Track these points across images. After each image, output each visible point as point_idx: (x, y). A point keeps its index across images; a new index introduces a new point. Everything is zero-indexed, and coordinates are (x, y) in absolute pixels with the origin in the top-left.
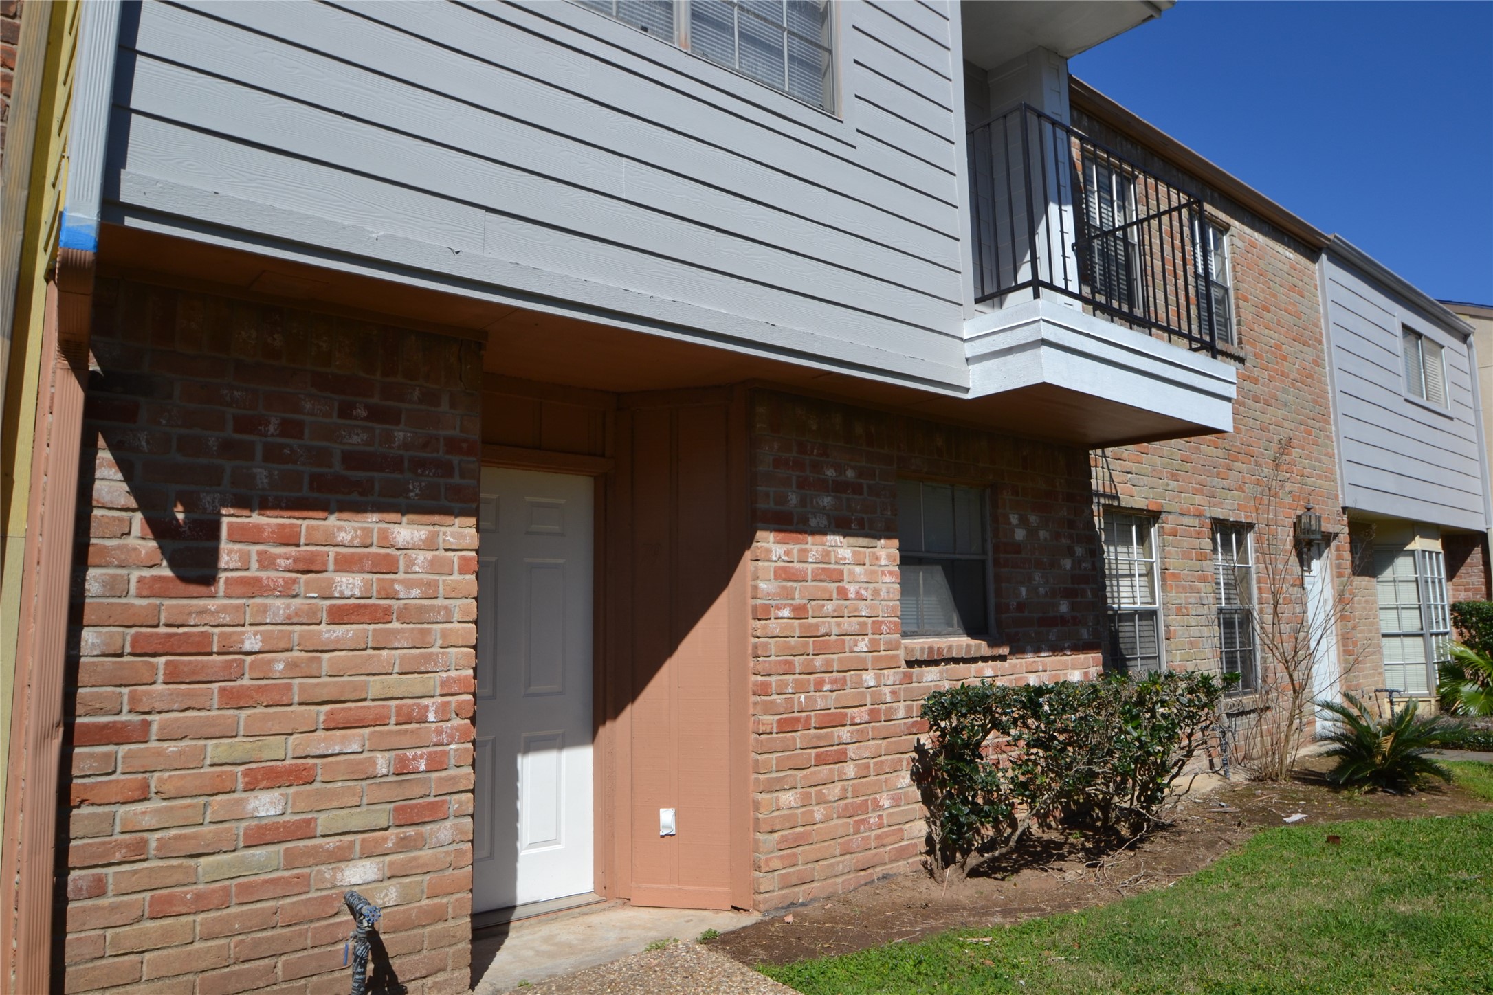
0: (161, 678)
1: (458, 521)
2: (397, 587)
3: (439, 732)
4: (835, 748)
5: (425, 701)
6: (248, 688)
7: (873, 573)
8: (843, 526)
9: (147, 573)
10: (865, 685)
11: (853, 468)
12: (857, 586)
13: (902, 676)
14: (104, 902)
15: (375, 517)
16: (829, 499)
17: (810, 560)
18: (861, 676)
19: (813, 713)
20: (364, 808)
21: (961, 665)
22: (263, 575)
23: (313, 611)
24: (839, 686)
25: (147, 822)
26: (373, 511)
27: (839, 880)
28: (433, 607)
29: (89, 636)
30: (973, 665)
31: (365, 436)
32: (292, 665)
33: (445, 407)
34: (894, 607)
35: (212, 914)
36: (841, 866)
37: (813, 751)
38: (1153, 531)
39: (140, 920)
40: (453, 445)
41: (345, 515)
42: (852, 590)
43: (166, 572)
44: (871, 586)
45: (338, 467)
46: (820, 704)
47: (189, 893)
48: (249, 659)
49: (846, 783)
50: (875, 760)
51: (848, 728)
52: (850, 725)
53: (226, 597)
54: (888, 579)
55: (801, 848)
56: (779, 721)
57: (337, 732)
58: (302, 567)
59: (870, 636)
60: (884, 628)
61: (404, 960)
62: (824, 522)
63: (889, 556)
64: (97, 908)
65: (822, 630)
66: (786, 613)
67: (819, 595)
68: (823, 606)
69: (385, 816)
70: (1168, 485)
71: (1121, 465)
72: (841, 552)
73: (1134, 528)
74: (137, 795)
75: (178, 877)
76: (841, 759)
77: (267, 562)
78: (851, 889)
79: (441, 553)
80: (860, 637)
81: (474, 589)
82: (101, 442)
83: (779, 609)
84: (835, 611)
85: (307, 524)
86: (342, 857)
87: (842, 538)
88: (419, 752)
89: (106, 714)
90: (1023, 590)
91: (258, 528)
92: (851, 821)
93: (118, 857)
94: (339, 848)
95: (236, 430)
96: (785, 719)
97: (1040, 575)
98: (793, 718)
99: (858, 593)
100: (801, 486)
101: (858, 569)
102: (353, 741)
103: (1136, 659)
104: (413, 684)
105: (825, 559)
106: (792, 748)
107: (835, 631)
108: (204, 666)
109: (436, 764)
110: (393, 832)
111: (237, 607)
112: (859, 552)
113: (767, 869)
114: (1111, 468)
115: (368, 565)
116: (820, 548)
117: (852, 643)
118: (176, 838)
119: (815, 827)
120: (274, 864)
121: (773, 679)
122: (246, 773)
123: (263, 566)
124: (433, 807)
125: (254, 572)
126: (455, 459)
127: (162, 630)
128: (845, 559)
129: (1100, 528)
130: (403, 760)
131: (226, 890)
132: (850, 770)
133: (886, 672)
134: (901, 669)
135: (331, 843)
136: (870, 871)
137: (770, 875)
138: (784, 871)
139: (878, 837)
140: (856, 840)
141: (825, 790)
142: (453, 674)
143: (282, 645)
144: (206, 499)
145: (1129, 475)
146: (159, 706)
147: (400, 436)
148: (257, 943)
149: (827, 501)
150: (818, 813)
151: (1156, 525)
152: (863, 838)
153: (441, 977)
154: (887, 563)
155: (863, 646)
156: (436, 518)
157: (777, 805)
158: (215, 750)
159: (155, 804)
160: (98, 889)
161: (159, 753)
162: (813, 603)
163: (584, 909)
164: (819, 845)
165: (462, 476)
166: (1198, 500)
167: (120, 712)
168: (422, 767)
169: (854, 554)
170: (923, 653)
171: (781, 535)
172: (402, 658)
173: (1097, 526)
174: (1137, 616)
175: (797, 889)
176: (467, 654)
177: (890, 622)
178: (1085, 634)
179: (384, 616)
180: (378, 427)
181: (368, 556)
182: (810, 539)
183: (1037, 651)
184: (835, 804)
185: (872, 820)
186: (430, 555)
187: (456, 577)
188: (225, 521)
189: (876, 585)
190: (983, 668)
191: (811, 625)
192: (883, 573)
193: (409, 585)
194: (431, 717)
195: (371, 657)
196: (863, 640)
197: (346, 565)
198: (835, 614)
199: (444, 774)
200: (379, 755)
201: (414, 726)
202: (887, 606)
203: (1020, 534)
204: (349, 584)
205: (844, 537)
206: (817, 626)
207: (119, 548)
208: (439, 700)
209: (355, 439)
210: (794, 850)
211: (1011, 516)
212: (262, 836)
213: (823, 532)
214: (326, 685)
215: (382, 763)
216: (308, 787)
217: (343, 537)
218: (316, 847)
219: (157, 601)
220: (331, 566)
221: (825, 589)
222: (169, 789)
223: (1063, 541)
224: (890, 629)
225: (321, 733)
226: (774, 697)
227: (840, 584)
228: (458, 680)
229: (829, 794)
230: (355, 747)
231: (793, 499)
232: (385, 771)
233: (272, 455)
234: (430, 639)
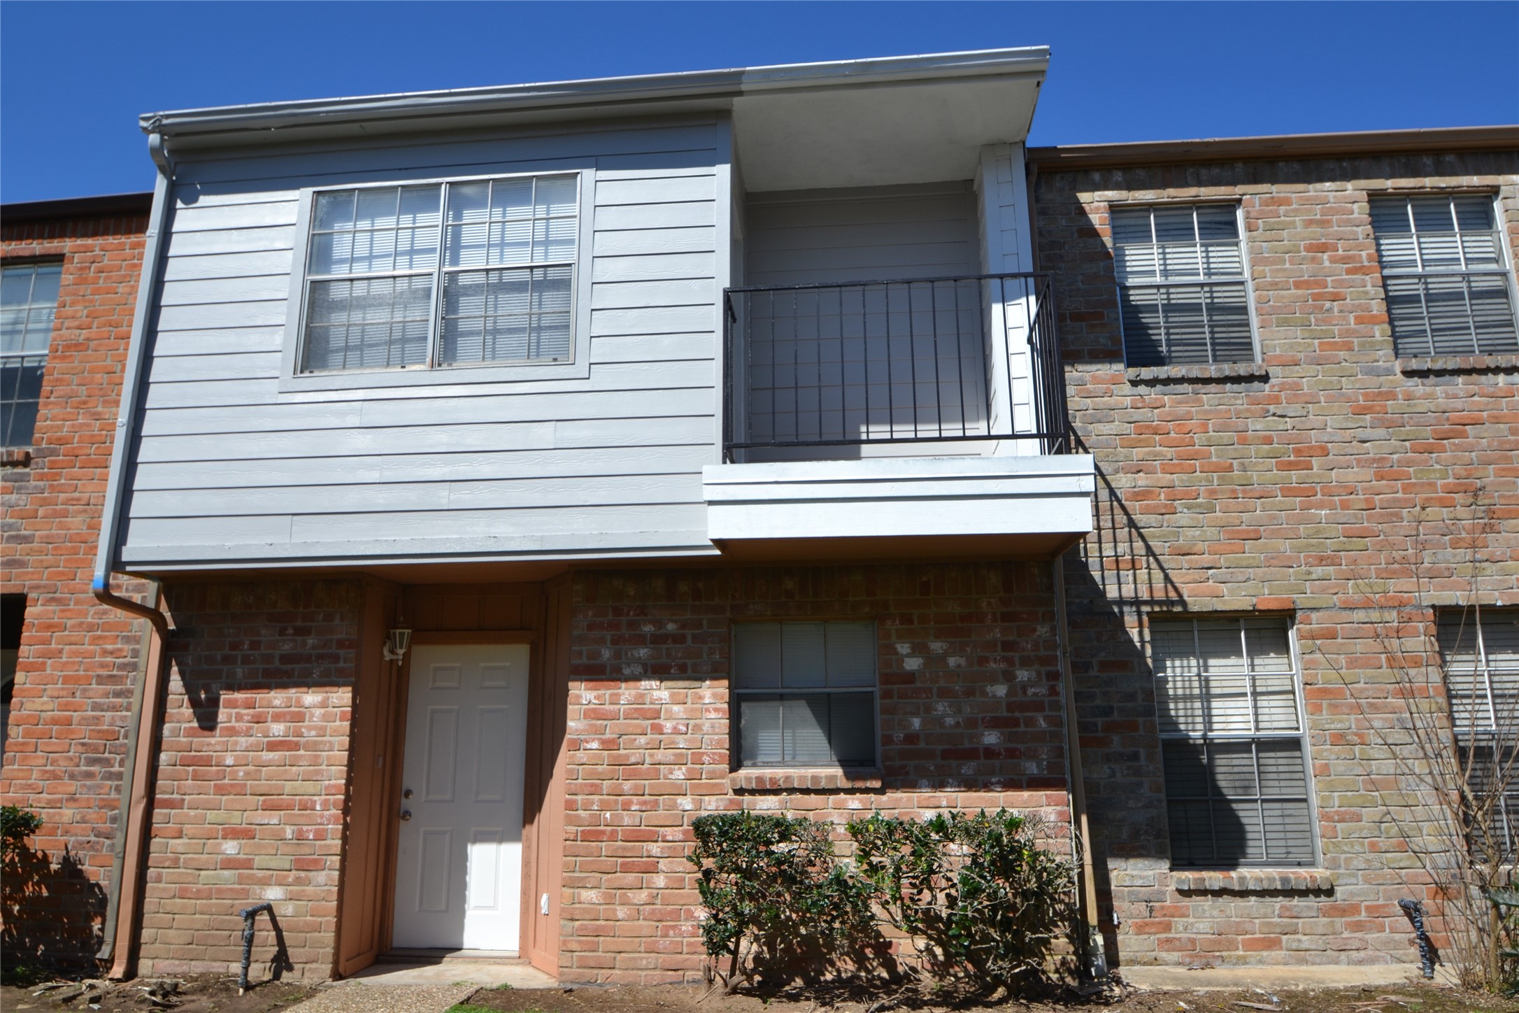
0: (190, 777)
1: (341, 689)
2: (303, 730)
3: (322, 816)
4: (644, 859)
5: (315, 798)
6: (227, 785)
7: (692, 710)
8: (660, 672)
9: (188, 725)
10: (681, 808)
11: (674, 621)
12: (674, 723)
13: (727, 802)
14: (161, 885)
15: (294, 690)
16: (646, 650)
17: (622, 702)
18: (675, 801)
19: (619, 828)
20: (278, 857)
21: (813, 796)
22: (237, 725)
23: (258, 744)
24: (649, 808)
25: (180, 849)
26: (293, 687)
27: (643, 973)
28: (322, 742)
29: (164, 757)
30: (832, 797)
31: (291, 645)
32: (247, 773)
33: (337, 621)
34: (719, 741)
35: (204, 901)
36: (644, 962)
37: (620, 860)
38: (1292, 634)
39: (174, 897)
40: (341, 644)
41: (278, 691)
42: (668, 726)
43: (195, 724)
44: (692, 722)
45: (277, 664)
46: (627, 821)
47: (194, 888)
48: (228, 769)
49: (655, 891)
50: (691, 875)
51: (660, 844)
52: (663, 841)
53: (221, 736)
54: (713, 715)
55: (602, 938)
56: (583, 832)
57: (267, 812)
58: (255, 720)
59: (690, 765)
60: (706, 759)
61: (295, 950)
62: (639, 670)
63: (714, 695)
64: (158, 888)
65: (633, 760)
66: (595, 745)
67: (631, 730)
68: (635, 740)
69: (289, 863)
70: (1309, 573)
71: (1190, 561)
72: (656, 694)
73: (1243, 634)
74: (177, 835)
75: (190, 879)
76: (652, 869)
77: (239, 718)
78: (655, 983)
79: (330, 709)
80: (676, 767)
81: (347, 731)
82: (174, 663)
83: (587, 742)
84: (648, 743)
85: (260, 696)
86: (265, 883)
87: (658, 683)
88: (310, 828)
89: (168, 793)
90: (916, 723)
91: (236, 700)
92: (660, 925)
93: (167, 864)
94: (264, 877)
95: (230, 650)
96: (589, 831)
97: (946, 704)
98: (597, 831)
99: (675, 728)
100: (615, 642)
101: (676, 708)
102: (274, 818)
103: (1256, 801)
104: (309, 787)
105: (640, 699)
106: (596, 854)
107: (648, 760)
108: (208, 772)
109: (320, 836)
110: (293, 872)
111: (224, 742)
112: (679, 693)
113: (565, 948)
114: (1165, 566)
115: (288, 718)
116: (633, 692)
117: (666, 772)
118: (192, 859)
119: (618, 923)
120: (232, 881)
121: (579, 798)
122: (223, 829)
123: (237, 721)
124: (316, 861)
125: (233, 724)
126: (342, 652)
127: (193, 753)
128: (661, 699)
129: (1142, 641)
130: (300, 831)
131: (211, 890)
132: (660, 881)
133: (706, 798)
134: (728, 797)
135: (260, 874)
136: (681, 973)
137: (569, 954)
138: (583, 954)
139: (689, 944)
140: (663, 943)
141: (630, 894)
142: (333, 782)
143: (243, 763)
144: (214, 686)
145: (1211, 572)
146: (188, 792)
147: (310, 642)
148: (223, 921)
149: (643, 652)
150: (621, 912)
151: (1295, 627)
152: (671, 942)
153: (314, 966)
154: (712, 701)
155: (679, 774)
156: (328, 689)
157: (579, 898)
158: (211, 816)
159: (184, 840)
160: (159, 880)
161: (187, 815)
162: (624, 737)
163: (498, 960)
164: (621, 939)
165: (345, 662)
166: (1393, 585)
167: (173, 793)
168: (311, 837)
169: (672, 696)
170: (751, 783)
171: (591, 684)
172: (304, 771)
173: (1136, 638)
174: (1253, 746)
175: (596, 971)
176: (341, 771)
177: (713, 753)
178: (1032, 768)
179: (295, 746)
180: (299, 639)
181: (289, 712)
182: (623, 685)
183: (939, 785)
184: (641, 908)
185: (684, 928)
186: (323, 711)
187: (338, 723)
188: (222, 697)
189: (698, 721)
190: (846, 799)
191: (620, 756)
192: (708, 710)
193: (309, 728)
194: (318, 807)
195: (286, 770)
196: (680, 769)
197: (277, 718)
198: (649, 746)
199: (323, 842)
200: (288, 827)
201: (309, 812)
202: (711, 740)
203: (912, 664)
204: (278, 729)
205: (661, 682)
206: (627, 756)
207: (178, 713)
208: (323, 797)
209: (286, 647)
210: (593, 938)
211: (898, 646)
212: (229, 864)
213: (637, 679)
214: (263, 785)
215: (289, 832)
216: (252, 841)
217: (277, 702)
218: (253, 874)
219: (190, 739)
220: (269, 719)
221: (637, 726)
222: (190, 833)
223: (993, 665)
224: (714, 760)
225: (260, 812)
226: (580, 812)
227: (656, 721)
228: (334, 786)
229: (634, 898)
230: (275, 821)
231: (606, 654)
232: (290, 837)
233: (246, 660)
234: (321, 761)
